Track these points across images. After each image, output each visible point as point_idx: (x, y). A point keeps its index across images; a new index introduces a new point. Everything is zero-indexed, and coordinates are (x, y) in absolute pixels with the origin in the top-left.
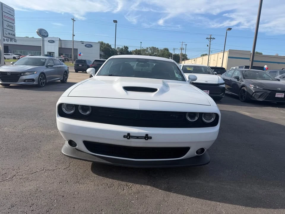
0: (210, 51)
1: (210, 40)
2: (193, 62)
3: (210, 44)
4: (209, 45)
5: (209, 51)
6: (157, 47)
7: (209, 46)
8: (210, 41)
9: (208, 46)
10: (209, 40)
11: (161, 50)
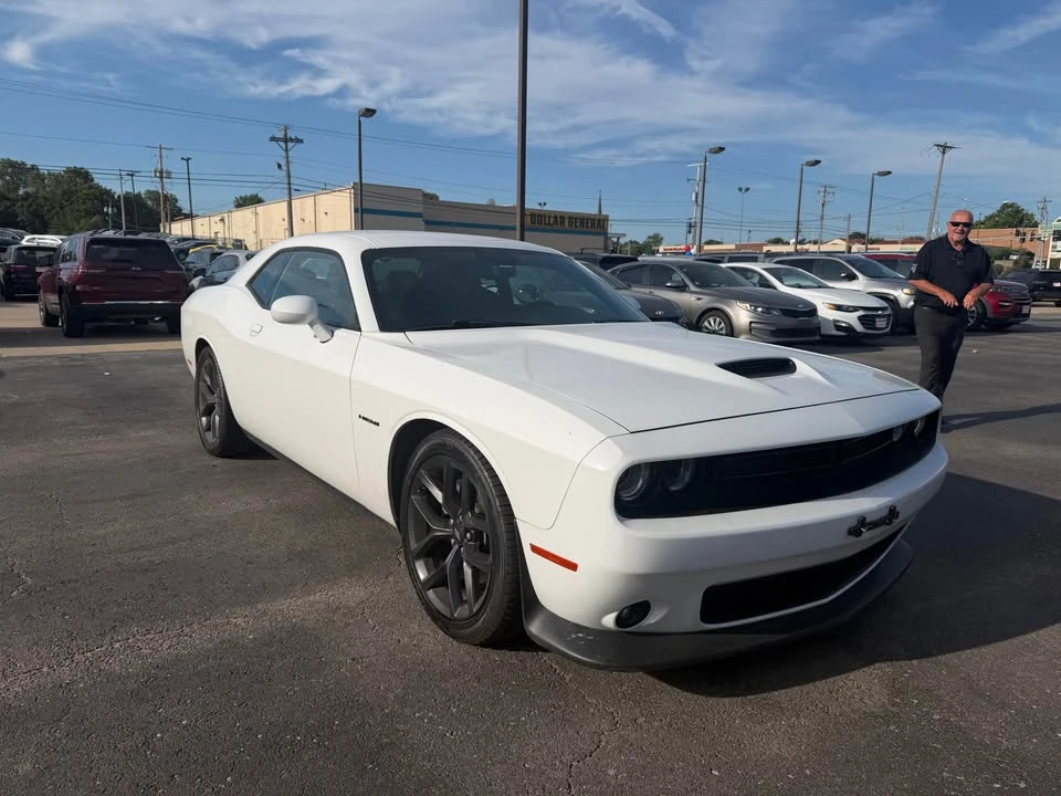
0: (292, 187)
1: (287, 147)
2: (219, 227)
3: (288, 162)
4: (283, 163)
5: (286, 186)
6: (29, 163)
7: (285, 166)
8: (287, 150)
9: (279, 166)
10: (282, 144)
11: (57, 178)
